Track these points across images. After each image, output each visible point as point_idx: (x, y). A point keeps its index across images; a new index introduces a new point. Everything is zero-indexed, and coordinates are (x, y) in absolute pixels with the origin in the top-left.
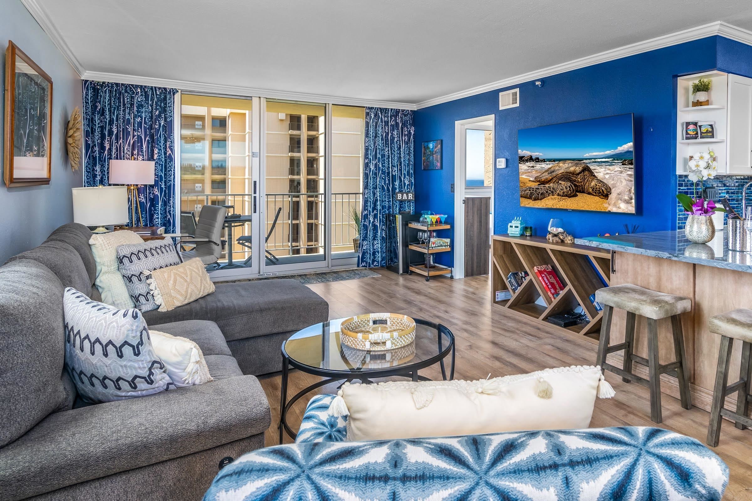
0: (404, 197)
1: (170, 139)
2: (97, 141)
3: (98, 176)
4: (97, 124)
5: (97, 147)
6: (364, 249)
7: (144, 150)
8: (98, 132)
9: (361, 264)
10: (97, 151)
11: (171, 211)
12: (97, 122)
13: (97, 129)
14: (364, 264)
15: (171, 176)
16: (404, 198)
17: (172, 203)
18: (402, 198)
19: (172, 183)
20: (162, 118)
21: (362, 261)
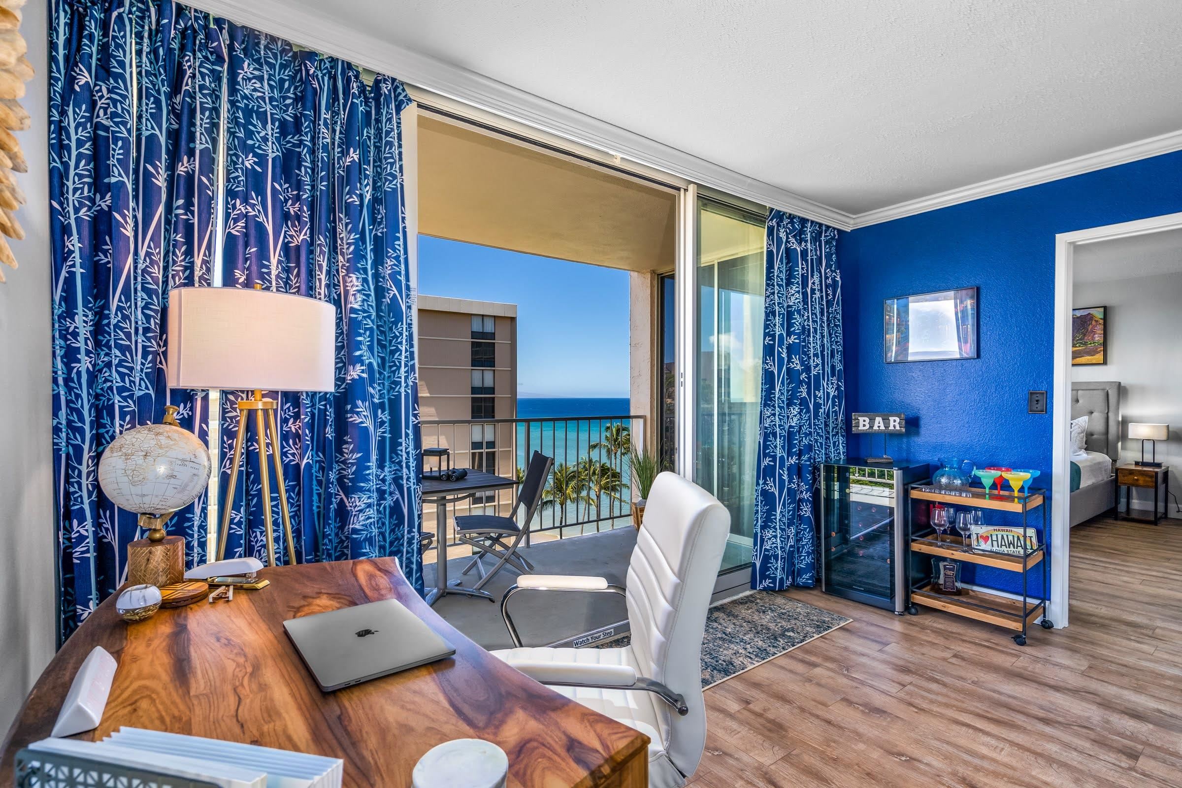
0: (876, 425)
1: (394, 250)
2: (77, 211)
3: (82, 356)
4: (73, 145)
5: (75, 236)
6: (766, 550)
7: (274, 272)
8: (80, 177)
9: (761, 582)
10: (77, 254)
11: (401, 478)
12: (74, 138)
13: (72, 164)
14: (767, 583)
15: (399, 368)
16: (876, 428)
17: (405, 455)
18: (871, 427)
19: (402, 390)
20: (366, 176)
21: (764, 577)
